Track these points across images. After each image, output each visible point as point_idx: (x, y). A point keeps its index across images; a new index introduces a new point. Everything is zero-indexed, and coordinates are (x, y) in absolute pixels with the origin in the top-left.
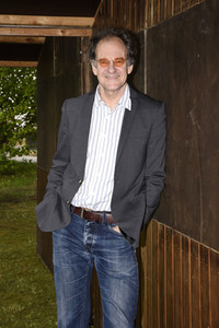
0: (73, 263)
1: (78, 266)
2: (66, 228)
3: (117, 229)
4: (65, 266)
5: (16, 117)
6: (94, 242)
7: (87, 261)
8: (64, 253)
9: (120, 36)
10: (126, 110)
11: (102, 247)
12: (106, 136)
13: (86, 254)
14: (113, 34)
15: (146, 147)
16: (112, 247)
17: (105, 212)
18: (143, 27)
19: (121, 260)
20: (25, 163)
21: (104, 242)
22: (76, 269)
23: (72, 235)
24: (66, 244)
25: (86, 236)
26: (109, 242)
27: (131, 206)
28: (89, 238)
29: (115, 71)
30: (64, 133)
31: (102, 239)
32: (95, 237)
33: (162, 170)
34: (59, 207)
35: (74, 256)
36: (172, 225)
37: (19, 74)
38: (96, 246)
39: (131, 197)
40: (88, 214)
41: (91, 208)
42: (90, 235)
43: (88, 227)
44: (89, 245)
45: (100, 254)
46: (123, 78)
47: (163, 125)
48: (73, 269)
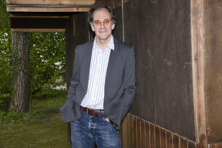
0: (83, 140)
1: (86, 142)
2: (79, 120)
3: (107, 120)
4: (78, 142)
5: (56, 64)
6: (94, 127)
7: (91, 139)
8: (78, 134)
9: (106, 7)
10: (112, 50)
11: (100, 130)
12: (100, 66)
13: (90, 135)
14: (102, 7)
15: (124, 71)
16: (105, 130)
17: (100, 110)
18: (121, 3)
19: (110, 137)
20: (62, 90)
21: (100, 127)
22: (85, 144)
23: (82, 123)
24: (78, 129)
25: (90, 124)
26: (103, 127)
27: (116, 106)
28: (92, 125)
29: (105, 28)
30: (76, 65)
31: (99, 125)
32: (95, 124)
33: (134, 84)
34: (74, 108)
35: (83, 136)
36: (140, 116)
37: (57, 39)
38: (96, 130)
39: (116, 100)
40: (91, 112)
41: (92, 108)
42: (92, 124)
43: (91, 119)
44: (92, 129)
45: (99, 134)
46: (109, 32)
47: (134, 58)
48: (83, 144)
